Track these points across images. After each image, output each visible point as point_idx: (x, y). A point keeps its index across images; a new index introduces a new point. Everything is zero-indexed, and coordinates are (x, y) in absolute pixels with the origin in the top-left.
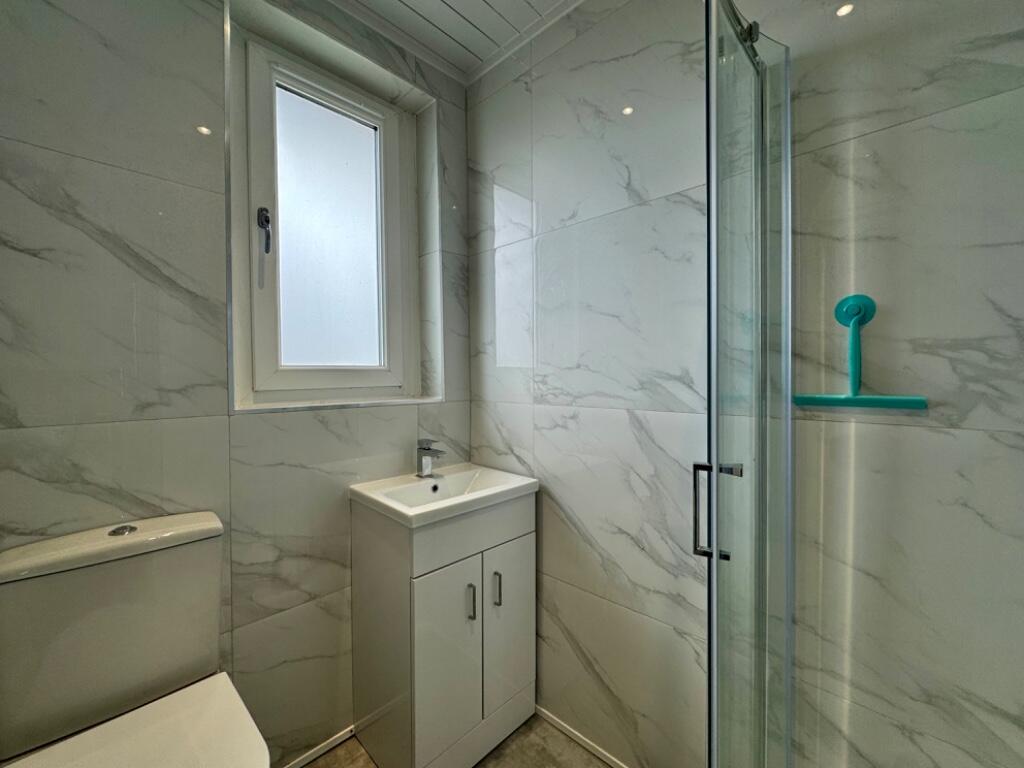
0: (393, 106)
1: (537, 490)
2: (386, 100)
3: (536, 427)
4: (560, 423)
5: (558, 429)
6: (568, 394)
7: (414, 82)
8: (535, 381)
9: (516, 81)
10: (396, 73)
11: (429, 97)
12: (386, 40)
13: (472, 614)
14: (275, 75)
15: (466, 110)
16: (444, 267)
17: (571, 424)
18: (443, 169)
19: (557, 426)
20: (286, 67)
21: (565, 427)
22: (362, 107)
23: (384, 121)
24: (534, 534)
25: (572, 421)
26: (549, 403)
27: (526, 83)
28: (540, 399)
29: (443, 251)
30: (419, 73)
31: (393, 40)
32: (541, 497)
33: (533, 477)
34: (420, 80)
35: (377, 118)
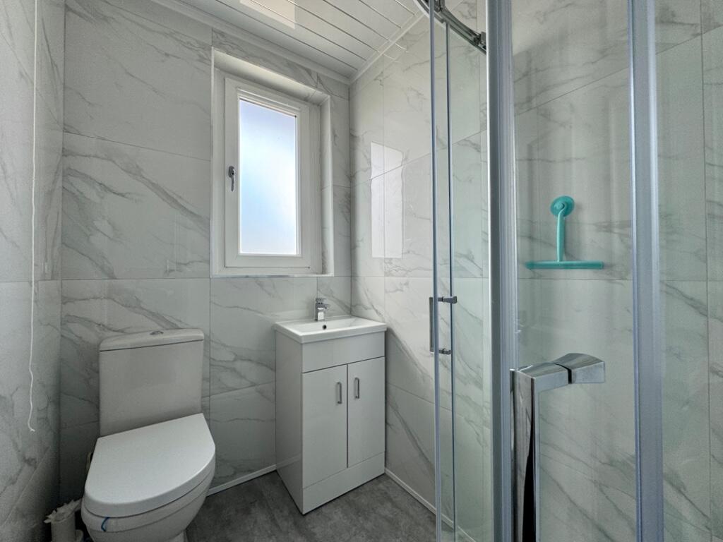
0: (306, 103)
1: (385, 330)
2: (301, 99)
3: (386, 292)
4: (399, 288)
5: (398, 292)
6: (404, 270)
7: (316, 87)
8: (386, 263)
9: (375, 80)
10: (305, 84)
11: (326, 95)
12: (299, 66)
13: (339, 400)
14: (239, 94)
15: (349, 100)
16: (334, 195)
17: (405, 288)
18: (334, 136)
19: (397, 290)
20: (245, 89)
21: (402, 290)
22: (287, 105)
23: (300, 112)
24: (384, 358)
25: (405, 287)
26: (393, 275)
27: (381, 81)
28: (388, 274)
29: (334, 186)
30: (319, 82)
31: (303, 65)
32: (388, 334)
33: (384, 322)
34: (319, 85)
35: (296, 110)
